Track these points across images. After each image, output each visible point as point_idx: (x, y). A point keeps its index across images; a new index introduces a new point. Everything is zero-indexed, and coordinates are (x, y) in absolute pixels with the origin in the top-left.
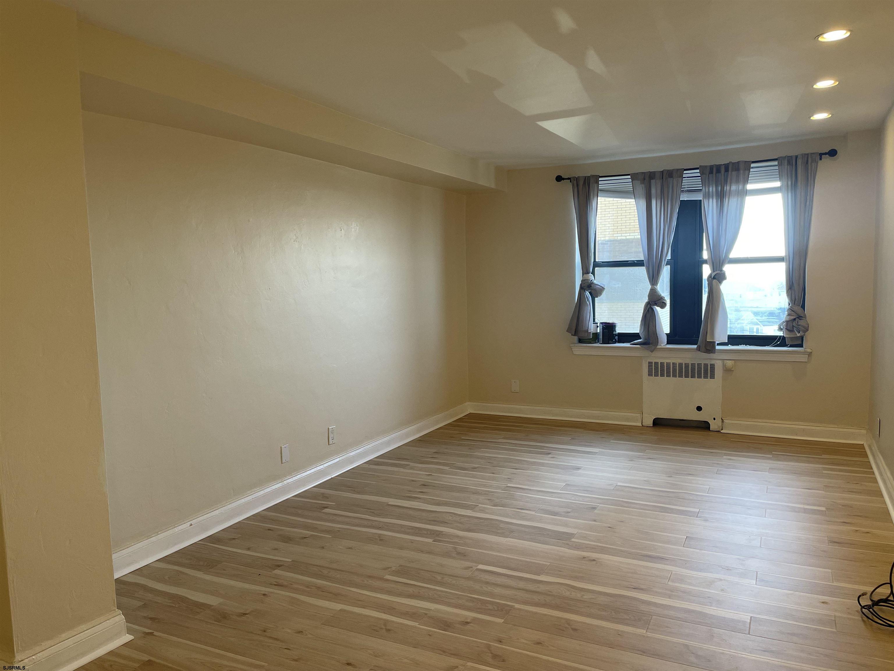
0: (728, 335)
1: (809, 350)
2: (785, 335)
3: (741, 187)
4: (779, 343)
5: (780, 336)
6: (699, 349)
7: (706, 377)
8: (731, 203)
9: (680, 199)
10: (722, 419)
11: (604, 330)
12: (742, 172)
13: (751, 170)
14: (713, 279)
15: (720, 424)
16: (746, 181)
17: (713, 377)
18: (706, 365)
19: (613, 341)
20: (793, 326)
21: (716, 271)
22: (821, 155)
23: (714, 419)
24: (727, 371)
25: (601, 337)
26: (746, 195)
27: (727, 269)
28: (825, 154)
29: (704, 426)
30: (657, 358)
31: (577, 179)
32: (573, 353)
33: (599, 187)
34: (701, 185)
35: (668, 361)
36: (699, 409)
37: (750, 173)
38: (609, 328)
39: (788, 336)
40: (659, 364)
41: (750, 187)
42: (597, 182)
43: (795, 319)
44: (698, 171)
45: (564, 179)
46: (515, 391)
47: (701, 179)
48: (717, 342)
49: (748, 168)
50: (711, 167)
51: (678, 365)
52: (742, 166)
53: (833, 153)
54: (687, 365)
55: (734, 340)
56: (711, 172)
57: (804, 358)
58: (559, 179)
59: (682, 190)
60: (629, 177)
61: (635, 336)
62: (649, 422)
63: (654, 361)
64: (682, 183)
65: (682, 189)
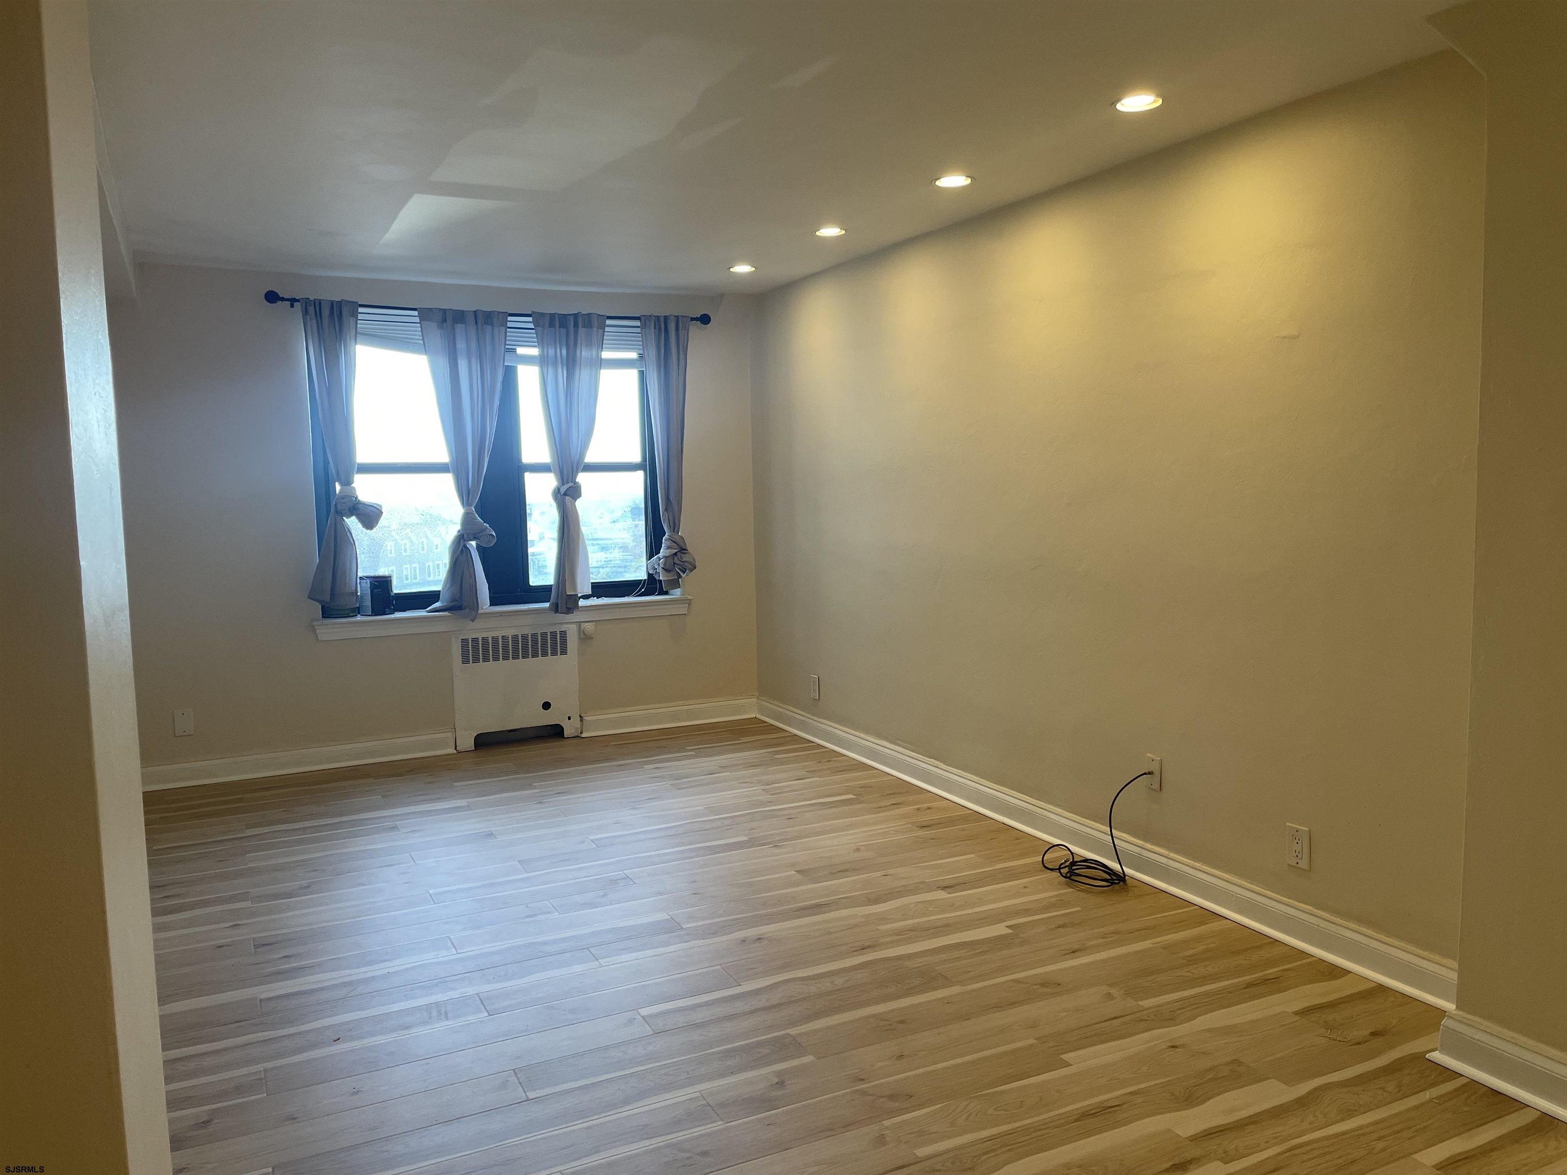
0: (592, 583)
1: (690, 597)
2: (662, 577)
3: (594, 353)
4: (643, 590)
5: (644, 580)
6: (556, 608)
7: (554, 653)
8: (583, 375)
9: (506, 364)
10: (580, 716)
11: (375, 591)
12: (595, 329)
13: (607, 329)
14: (563, 495)
15: (578, 725)
16: (601, 347)
17: (564, 652)
18: (554, 634)
19: (392, 609)
20: (674, 563)
21: (568, 483)
22: (692, 319)
23: (569, 718)
24: (585, 638)
25: (368, 603)
26: (601, 366)
27: (582, 478)
28: (696, 319)
29: (555, 732)
30: (477, 630)
31: (318, 304)
32: (318, 640)
33: (358, 325)
34: (536, 344)
35: (495, 634)
36: (547, 706)
37: (605, 333)
38: (381, 584)
39: (665, 579)
40: (480, 641)
41: (606, 355)
42: (355, 314)
43: (676, 554)
44: (530, 319)
45: (283, 299)
47: (536, 333)
48: (579, 595)
49: (602, 326)
50: (552, 316)
51: (510, 638)
52: (595, 323)
53: (705, 319)
54: (524, 637)
55: (600, 589)
56: (552, 325)
57: (683, 609)
58: (272, 297)
59: (507, 349)
60: (416, 313)
61: (433, 597)
62: (467, 743)
63: (470, 636)
64: (506, 338)
65: (507, 347)
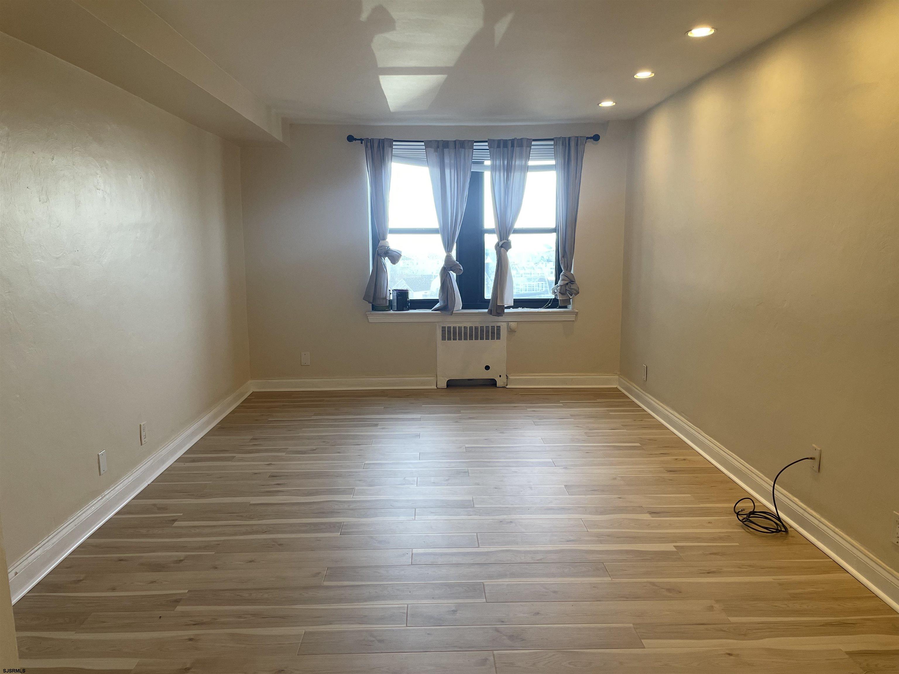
0: (514, 299)
1: (577, 311)
2: (559, 298)
3: (524, 162)
4: (550, 305)
5: (551, 299)
6: (490, 312)
7: (493, 338)
8: (516, 176)
9: (472, 171)
10: (507, 376)
11: (399, 298)
12: (525, 148)
13: (532, 147)
14: (500, 247)
15: (505, 380)
16: (528, 158)
17: (498, 338)
18: (493, 327)
19: (407, 308)
20: (566, 289)
21: (503, 240)
22: (588, 138)
23: (500, 376)
24: (511, 331)
25: (395, 304)
26: (528, 170)
27: (513, 238)
28: (591, 138)
29: (492, 383)
30: (451, 322)
31: (372, 141)
32: (368, 321)
33: (393, 152)
34: (490, 158)
35: (460, 325)
36: (487, 368)
37: (531, 150)
38: (402, 294)
39: (561, 299)
40: (452, 328)
41: (531, 163)
42: (391, 146)
43: (567, 284)
44: (487, 144)
45: (356, 139)
46: (306, 364)
47: (490, 152)
48: (505, 306)
49: (530, 146)
50: (499, 141)
51: (468, 328)
52: (525, 143)
53: (596, 138)
54: (476, 328)
55: (519, 303)
56: (499, 146)
57: (572, 318)
58: (351, 138)
59: (473, 162)
60: (423, 144)
62: (443, 384)
63: (447, 325)
64: (472, 155)
65: (473, 161)
